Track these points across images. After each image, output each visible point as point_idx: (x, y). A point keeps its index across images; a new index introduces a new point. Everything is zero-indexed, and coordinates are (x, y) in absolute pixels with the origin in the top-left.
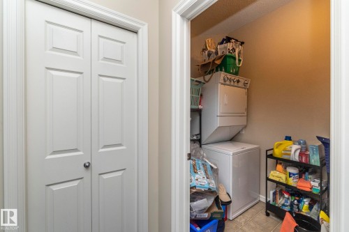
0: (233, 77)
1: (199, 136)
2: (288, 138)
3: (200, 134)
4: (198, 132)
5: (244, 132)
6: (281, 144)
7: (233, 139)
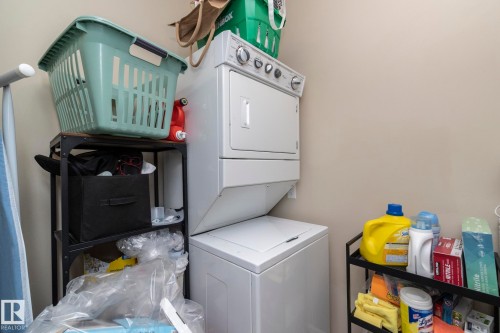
0: (265, 58)
1: (181, 214)
2: (395, 210)
3: (185, 208)
4: (180, 205)
5: (295, 196)
6: (380, 225)
7: (274, 212)
